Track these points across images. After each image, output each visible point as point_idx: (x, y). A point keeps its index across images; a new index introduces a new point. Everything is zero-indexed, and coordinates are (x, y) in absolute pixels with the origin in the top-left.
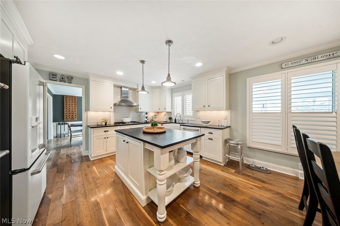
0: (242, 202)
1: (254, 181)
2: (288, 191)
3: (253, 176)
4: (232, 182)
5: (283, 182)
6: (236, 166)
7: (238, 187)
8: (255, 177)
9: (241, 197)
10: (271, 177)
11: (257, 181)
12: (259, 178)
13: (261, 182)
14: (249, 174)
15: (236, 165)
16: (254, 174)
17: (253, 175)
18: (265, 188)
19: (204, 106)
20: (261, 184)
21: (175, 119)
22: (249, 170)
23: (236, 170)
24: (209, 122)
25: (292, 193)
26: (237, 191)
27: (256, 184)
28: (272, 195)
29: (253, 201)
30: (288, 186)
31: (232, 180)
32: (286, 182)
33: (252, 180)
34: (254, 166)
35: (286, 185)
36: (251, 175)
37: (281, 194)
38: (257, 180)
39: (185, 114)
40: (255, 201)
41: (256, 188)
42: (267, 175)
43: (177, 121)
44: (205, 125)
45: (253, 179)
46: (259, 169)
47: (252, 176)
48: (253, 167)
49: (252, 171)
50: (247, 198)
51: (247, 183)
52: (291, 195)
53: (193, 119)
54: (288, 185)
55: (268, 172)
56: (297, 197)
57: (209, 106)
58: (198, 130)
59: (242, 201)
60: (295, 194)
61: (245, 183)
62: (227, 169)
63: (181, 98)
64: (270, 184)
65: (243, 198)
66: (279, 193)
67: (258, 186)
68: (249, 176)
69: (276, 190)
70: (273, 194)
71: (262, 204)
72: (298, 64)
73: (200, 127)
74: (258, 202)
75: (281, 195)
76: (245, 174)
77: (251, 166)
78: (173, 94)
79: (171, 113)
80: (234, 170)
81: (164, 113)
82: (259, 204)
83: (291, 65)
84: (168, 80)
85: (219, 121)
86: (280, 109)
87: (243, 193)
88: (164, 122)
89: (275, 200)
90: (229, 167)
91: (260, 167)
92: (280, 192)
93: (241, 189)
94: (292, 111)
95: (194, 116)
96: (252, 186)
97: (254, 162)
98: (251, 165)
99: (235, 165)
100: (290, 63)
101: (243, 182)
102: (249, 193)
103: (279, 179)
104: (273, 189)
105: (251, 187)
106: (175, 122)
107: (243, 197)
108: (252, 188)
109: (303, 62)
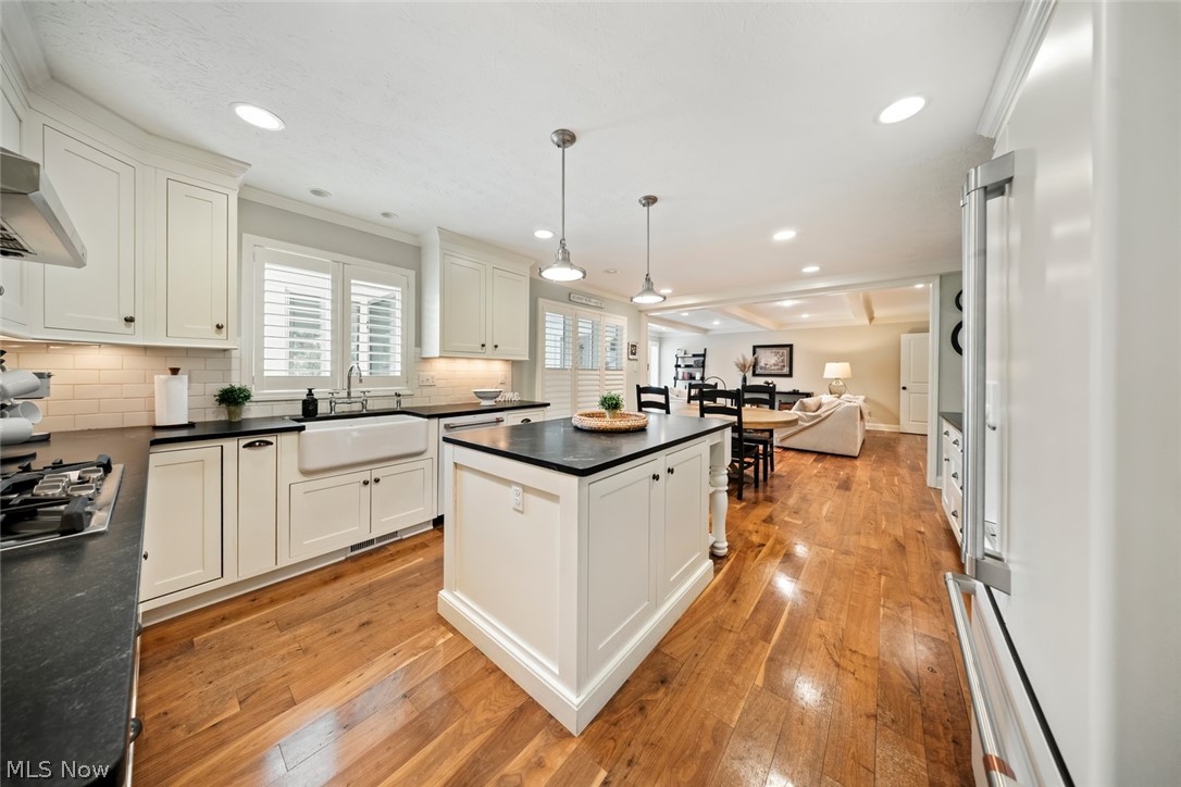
19: (483, 345)
21: (310, 393)
24: (498, 394)
44: (485, 403)
53: (402, 389)
57: (496, 346)
58: (499, 421)
72: (581, 301)
83: (577, 300)
100: (576, 296)
109: (584, 301)
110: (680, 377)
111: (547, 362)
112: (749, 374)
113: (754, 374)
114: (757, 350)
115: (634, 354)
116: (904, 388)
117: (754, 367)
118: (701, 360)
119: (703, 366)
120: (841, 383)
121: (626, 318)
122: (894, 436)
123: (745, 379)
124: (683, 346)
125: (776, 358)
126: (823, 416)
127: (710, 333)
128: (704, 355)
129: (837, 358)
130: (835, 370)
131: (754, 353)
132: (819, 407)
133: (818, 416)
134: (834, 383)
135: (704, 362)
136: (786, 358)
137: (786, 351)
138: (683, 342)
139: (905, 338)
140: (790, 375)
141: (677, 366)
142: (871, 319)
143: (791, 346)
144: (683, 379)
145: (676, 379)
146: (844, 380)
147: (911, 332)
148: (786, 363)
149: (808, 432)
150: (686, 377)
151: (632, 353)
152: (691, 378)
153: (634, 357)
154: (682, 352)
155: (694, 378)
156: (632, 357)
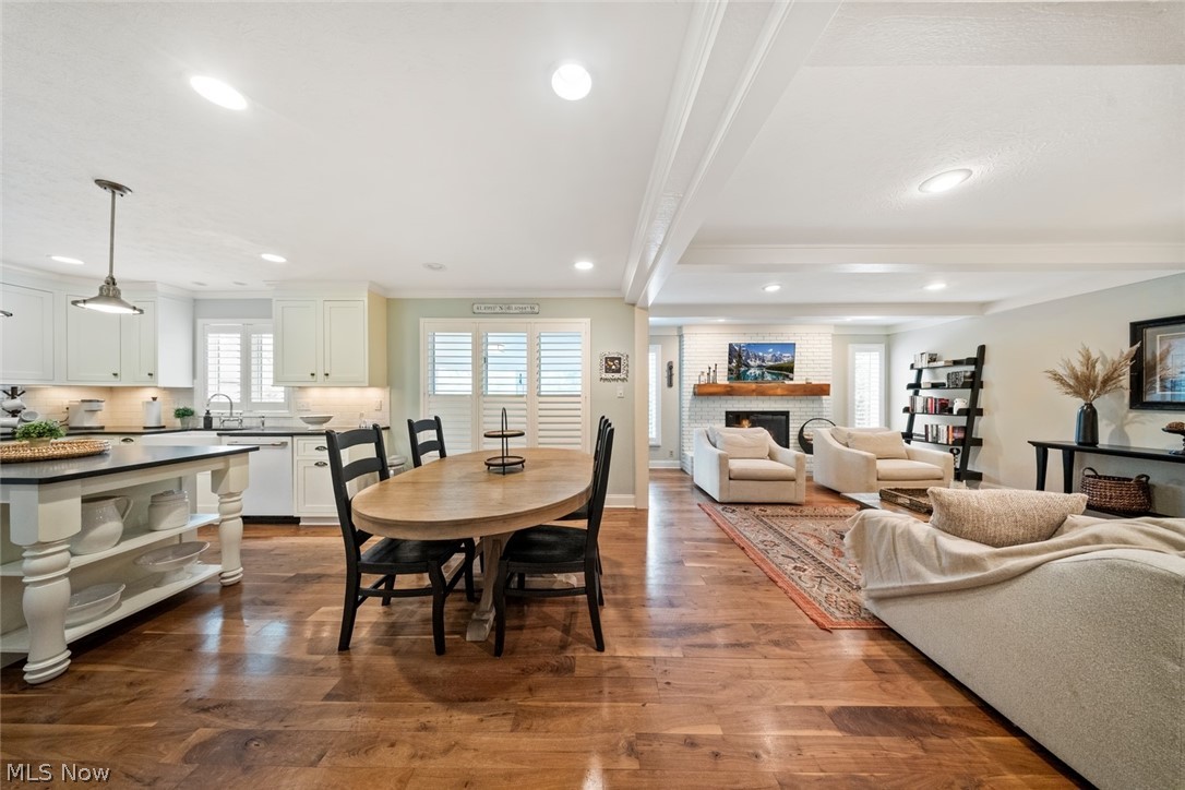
19: (313, 375)
21: (208, 412)
24: (327, 419)
39: (254, 395)
43: (216, 424)
44: (312, 428)
53: (284, 412)
57: (327, 374)
58: (284, 444)
63: (239, 341)
72: (491, 311)
73: (292, 435)
78: (200, 322)
79: (189, 391)
81: (149, 394)
83: (484, 311)
84: (108, 296)
85: (362, 415)
86: (470, 388)
88: (145, 428)
95: (288, 404)
100: (483, 306)
106: (208, 426)
110: (919, 406)
113: (1138, 403)
114: (1145, 330)
118: (970, 372)
119: (975, 383)
121: (587, 320)
123: (1090, 416)
128: (978, 361)
135: (976, 375)
141: (917, 385)
144: (926, 411)
145: (911, 410)
150: (933, 407)
151: (608, 370)
152: (944, 408)
153: (616, 375)
154: (926, 358)
155: (951, 411)
156: (610, 375)
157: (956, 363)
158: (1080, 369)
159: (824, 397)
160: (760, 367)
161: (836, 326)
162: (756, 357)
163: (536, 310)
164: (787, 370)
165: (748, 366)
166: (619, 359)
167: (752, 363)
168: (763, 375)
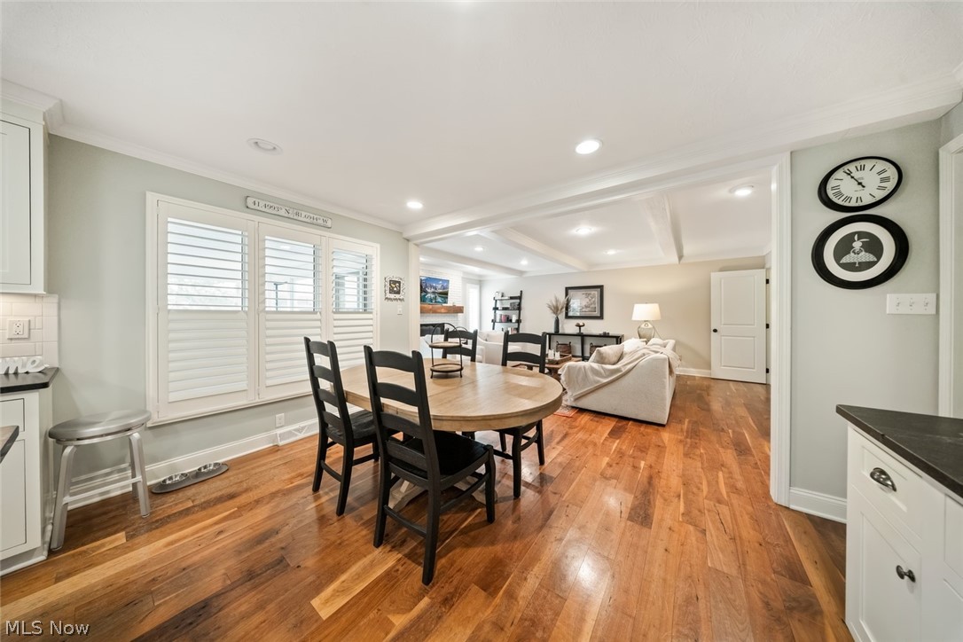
0: (229, 582)
1: (210, 511)
2: (283, 478)
3: (197, 503)
4: (147, 570)
5: (264, 468)
6: (114, 517)
7: (184, 565)
8: (204, 502)
9: (216, 575)
10: (237, 474)
11: (219, 506)
12: (214, 496)
13: (225, 501)
14: (181, 508)
15: (111, 515)
16: (194, 495)
17: (193, 501)
18: (245, 506)
20: (230, 508)
22: (171, 499)
23: (128, 530)
25: (289, 476)
26: (192, 574)
27: (222, 513)
28: (268, 506)
29: (248, 554)
30: (276, 471)
31: (144, 566)
32: (269, 466)
33: (204, 513)
34: (178, 478)
35: (272, 471)
36: (190, 504)
37: (277, 492)
38: (215, 505)
40: (252, 547)
41: (228, 522)
42: (228, 478)
45: (204, 509)
46: (199, 477)
47: (194, 506)
48: (179, 483)
49: (181, 494)
50: (229, 563)
51: (197, 532)
52: (291, 480)
54: (274, 468)
55: (220, 470)
56: (300, 478)
59: (225, 581)
60: (293, 474)
61: (193, 535)
62: (80, 553)
64: (246, 490)
65: (223, 571)
66: (273, 493)
67: (230, 514)
68: (187, 512)
69: (267, 493)
70: (268, 503)
71: (267, 539)
72: (274, 212)
74: (258, 544)
75: (280, 495)
76: (169, 517)
77: (169, 484)
80: (122, 535)
82: (263, 546)
83: (263, 209)
87: (209, 564)
89: (279, 510)
90: (83, 545)
91: (200, 469)
92: (274, 490)
93: (196, 558)
94: (267, 309)
96: (217, 527)
97: (173, 467)
98: (168, 482)
99: (105, 518)
100: (262, 203)
101: (185, 538)
102: (224, 546)
103: (253, 469)
104: (260, 495)
105: (219, 530)
107: (220, 571)
108: (220, 532)
109: (283, 212)
110: (498, 320)
111: (171, 299)
112: (562, 316)
113: (567, 317)
114: (569, 291)
115: (398, 292)
116: (715, 331)
117: (567, 308)
118: (517, 303)
119: (519, 308)
120: (650, 326)
121: (378, 246)
122: (706, 383)
123: (557, 322)
124: (501, 288)
125: (587, 300)
126: (624, 370)
127: (525, 276)
128: (520, 298)
129: (646, 299)
130: (644, 312)
131: (567, 294)
132: (621, 358)
133: (618, 370)
134: (643, 326)
135: (520, 304)
136: (597, 299)
137: (596, 293)
138: (500, 284)
139: (716, 277)
140: (601, 317)
141: (496, 309)
142: (681, 257)
143: (601, 287)
144: (501, 322)
145: (494, 321)
146: (653, 322)
147: (722, 270)
148: (597, 306)
149: (605, 390)
150: (503, 319)
151: (392, 291)
152: (509, 320)
153: (397, 296)
154: (500, 295)
155: (511, 321)
156: (392, 296)
157: (511, 298)
158: (554, 303)
159: (459, 314)
160: (434, 293)
161: (464, 273)
162: (431, 287)
163: (329, 224)
164: (445, 295)
165: (427, 293)
166: (399, 283)
167: (429, 291)
168: (435, 298)
